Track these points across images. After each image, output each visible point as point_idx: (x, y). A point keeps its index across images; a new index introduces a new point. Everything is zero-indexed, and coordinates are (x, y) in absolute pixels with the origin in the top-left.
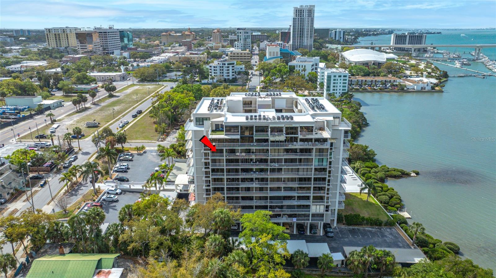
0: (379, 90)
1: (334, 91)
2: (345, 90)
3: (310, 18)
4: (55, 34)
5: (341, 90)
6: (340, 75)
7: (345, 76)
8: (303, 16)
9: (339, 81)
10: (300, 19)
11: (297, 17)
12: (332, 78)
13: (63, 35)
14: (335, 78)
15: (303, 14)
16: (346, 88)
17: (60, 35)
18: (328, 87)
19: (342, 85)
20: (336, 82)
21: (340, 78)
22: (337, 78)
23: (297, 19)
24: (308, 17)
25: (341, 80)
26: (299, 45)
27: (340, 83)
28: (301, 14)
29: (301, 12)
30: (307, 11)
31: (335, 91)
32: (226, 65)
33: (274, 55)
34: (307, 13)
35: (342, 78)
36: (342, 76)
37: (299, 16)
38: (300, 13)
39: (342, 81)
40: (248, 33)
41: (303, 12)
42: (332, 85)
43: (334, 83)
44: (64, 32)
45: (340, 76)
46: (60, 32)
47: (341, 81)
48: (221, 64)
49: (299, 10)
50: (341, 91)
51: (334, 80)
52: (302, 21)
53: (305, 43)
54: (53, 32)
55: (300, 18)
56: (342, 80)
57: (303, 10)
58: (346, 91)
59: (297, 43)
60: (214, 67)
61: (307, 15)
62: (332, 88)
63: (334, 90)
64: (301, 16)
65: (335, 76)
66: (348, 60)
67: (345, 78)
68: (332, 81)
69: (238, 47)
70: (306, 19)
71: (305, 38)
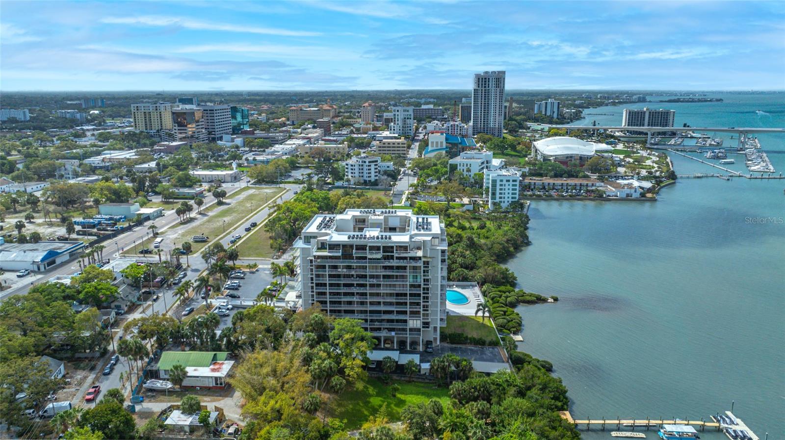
0: (568, 197)
1: (500, 200)
2: (515, 198)
3: (498, 89)
4: (145, 113)
5: (510, 198)
6: (508, 179)
7: (514, 181)
8: (488, 87)
9: (507, 187)
10: (483, 91)
11: (480, 88)
12: (498, 183)
13: (155, 114)
14: (501, 183)
15: (489, 84)
16: (517, 196)
17: (152, 114)
18: (494, 194)
19: (511, 192)
20: (503, 187)
21: (508, 183)
22: (504, 182)
23: (480, 91)
24: (495, 89)
25: (509, 185)
26: (482, 126)
27: (509, 189)
28: (485, 84)
29: (485, 81)
30: (494, 80)
31: (503, 200)
32: (367, 164)
33: (437, 146)
34: (493, 83)
35: (511, 183)
36: (511, 181)
37: (482, 87)
38: (483, 83)
39: (511, 187)
40: (408, 111)
41: (489, 82)
42: (498, 191)
43: (501, 189)
44: (157, 109)
45: (508, 181)
46: (151, 110)
47: (509, 187)
48: (361, 162)
49: (482, 79)
50: (510, 200)
51: (501, 185)
52: (487, 93)
53: (492, 124)
54: (143, 110)
55: (483, 89)
56: (511, 185)
57: (489, 78)
58: (517, 199)
59: (479, 125)
60: (352, 165)
61: (493, 85)
62: (498, 196)
63: (500, 198)
64: (485, 87)
65: (501, 181)
66: (541, 153)
67: (514, 183)
68: (498, 187)
69: (394, 130)
70: (493, 91)
71: (492, 118)
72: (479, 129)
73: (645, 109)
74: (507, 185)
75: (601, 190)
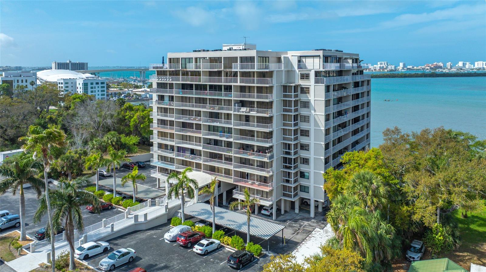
7: (102, 83)
9: (97, 89)
12: (89, 86)
14: (92, 86)
19: (100, 93)
20: (94, 90)
21: (98, 85)
22: (94, 85)
27: (98, 91)
35: (100, 85)
36: (100, 83)
39: (100, 89)
43: (92, 92)
45: (97, 83)
47: (98, 89)
51: (92, 88)
56: (100, 87)
65: (92, 83)
67: (103, 85)
68: (89, 90)
73: (68, 62)
74: (97, 87)
75: (135, 94)
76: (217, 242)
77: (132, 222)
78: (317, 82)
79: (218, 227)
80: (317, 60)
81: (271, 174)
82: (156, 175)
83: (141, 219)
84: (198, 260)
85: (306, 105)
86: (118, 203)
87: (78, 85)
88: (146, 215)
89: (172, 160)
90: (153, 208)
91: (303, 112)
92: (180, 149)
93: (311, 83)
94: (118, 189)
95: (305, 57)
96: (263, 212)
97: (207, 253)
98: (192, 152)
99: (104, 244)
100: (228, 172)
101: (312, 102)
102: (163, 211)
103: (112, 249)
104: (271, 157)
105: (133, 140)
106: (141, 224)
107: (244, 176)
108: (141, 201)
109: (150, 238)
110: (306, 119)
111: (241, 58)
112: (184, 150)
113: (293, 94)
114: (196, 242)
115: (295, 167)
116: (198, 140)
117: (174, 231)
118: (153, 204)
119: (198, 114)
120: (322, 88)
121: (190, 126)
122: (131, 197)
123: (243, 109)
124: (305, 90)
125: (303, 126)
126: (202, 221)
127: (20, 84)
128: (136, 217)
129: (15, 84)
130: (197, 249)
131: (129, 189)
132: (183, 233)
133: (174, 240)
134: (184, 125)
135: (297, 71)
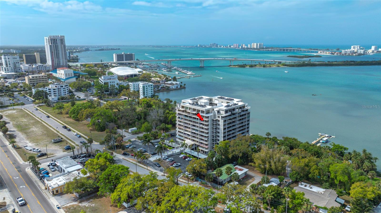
3: (63, 45)
8: (57, 44)
9: (149, 89)
10: (55, 46)
11: (53, 45)
12: (145, 87)
15: (57, 43)
16: (153, 92)
18: (144, 93)
19: (150, 91)
20: (147, 89)
22: (148, 87)
23: (53, 46)
26: (57, 65)
27: (150, 90)
28: (55, 42)
29: (55, 41)
30: (59, 40)
32: (64, 87)
34: (59, 42)
35: (150, 87)
37: (54, 44)
38: (54, 42)
39: (150, 89)
40: (16, 58)
41: (57, 41)
42: (146, 91)
43: (147, 90)
45: (149, 86)
49: (53, 40)
50: (151, 94)
51: (147, 88)
52: (56, 47)
53: (62, 64)
55: (55, 45)
57: (56, 40)
58: (153, 94)
59: (55, 64)
61: (60, 43)
62: (146, 93)
63: (147, 94)
64: (55, 44)
67: (151, 87)
68: (146, 89)
70: (60, 46)
71: (61, 60)
72: (55, 67)
73: (123, 53)
74: (149, 88)
75: (167, 86)
76: (191, 159)
77: (172, 153)
78: (222, 119)
79: (192, 156)
80: (223, 111)
81: (208, 143)
82: (178, 140)
83: (174, 152)
84: (186, 162)
85: (219, 125)
86: (168, 148)
87: (140, 87)
88: (175, 152)
89: (182, 136)
90: (177, 150)
91: (218, 127)
92: (184, 133)
93: (220, 119)
94: (168, 144)
95: (221, 110)
96: (206, 153)
97: (189, 161)
98: (188, 135)
99: (167, 157)
100: (197, 142)
101: (220, 124)
102: (179, 151)
103: (168, 158)
104: (208, 139)
105: (170, 126)
106: (174, 153)
107: (202, 143)
108: (173, 148)
109: (176, 156)
110: (219, 129)
111: (201, 111)
112: (186, 134)
113: (215, 122)
114: (187, 158)
115: (215, 142)
116: (189, 132)
117: (182, 156)
118: (177, 149)
119: (190, 124)
120: (223, 121)
121: (188, 127)
122: (171, 146)
123: (201, 125)
124: (219, 121)
125: (218, 131)
126: (189, 154)
127: (111, 84)
128: (173, 152)
129: (109, 84)
130: (187, 160)
131: (170, 144)
132: (184, 156)
133: (182, 158)
134: (186, 127)
135: (217, 115)
